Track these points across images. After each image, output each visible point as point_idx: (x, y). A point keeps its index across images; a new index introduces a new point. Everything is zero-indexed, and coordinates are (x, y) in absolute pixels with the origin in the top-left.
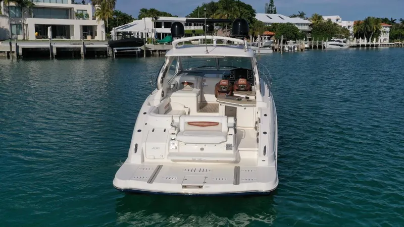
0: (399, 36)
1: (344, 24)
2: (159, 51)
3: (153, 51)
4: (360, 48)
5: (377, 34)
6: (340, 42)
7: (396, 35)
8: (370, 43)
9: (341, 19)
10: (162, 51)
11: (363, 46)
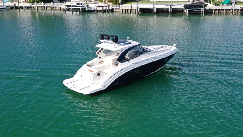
2: (219, 10)
3: (215, 10)
10: (221, 10)
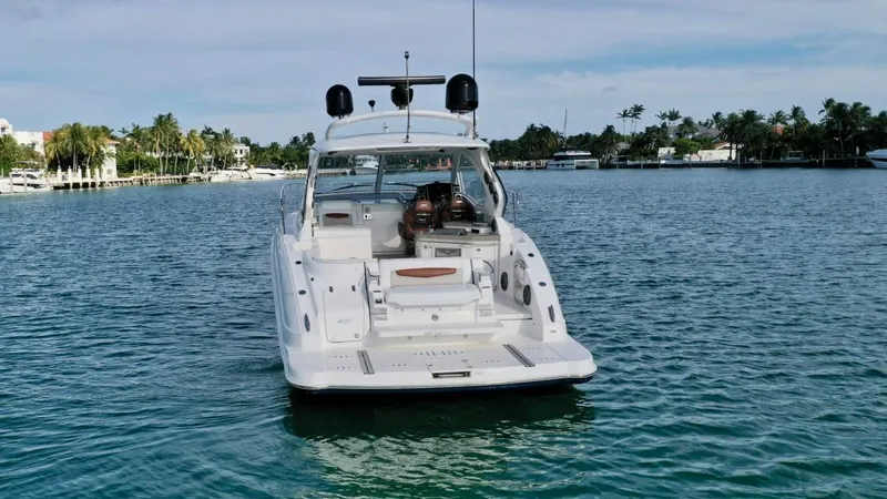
0: (137, 163)
1: (22, 138)
4: (72, 190)
5: (98, 160)
6: (32, 177)
7: (131, 162)
8: (89, 180)
9: (11, 126)
11: (76, 186)
